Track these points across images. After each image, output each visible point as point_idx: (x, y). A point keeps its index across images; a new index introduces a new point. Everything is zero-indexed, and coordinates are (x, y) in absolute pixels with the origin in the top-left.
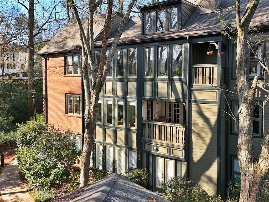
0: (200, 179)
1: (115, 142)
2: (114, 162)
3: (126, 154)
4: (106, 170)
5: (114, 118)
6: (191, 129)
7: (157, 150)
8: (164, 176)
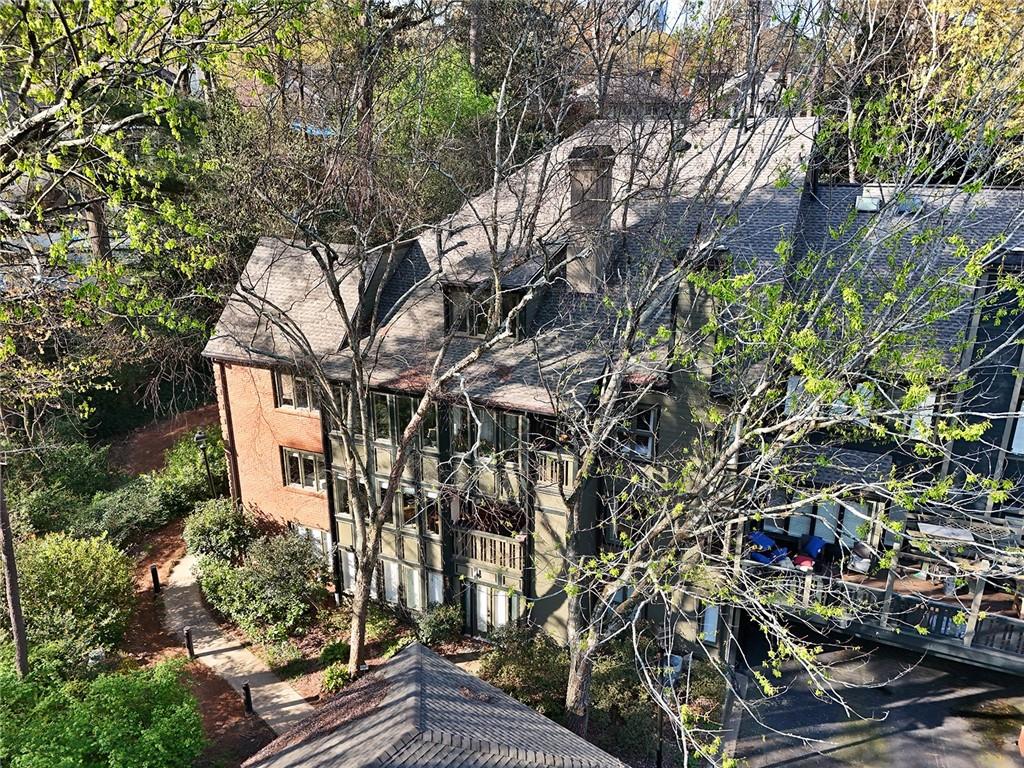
0: (546, 621)
1: (401, 557)
2: (401, 588)
3: (422, 577)
4: (385, 601)
5: (397, 515)
6: (534, 550)
7: (479, 575)
8: (491, 614)
